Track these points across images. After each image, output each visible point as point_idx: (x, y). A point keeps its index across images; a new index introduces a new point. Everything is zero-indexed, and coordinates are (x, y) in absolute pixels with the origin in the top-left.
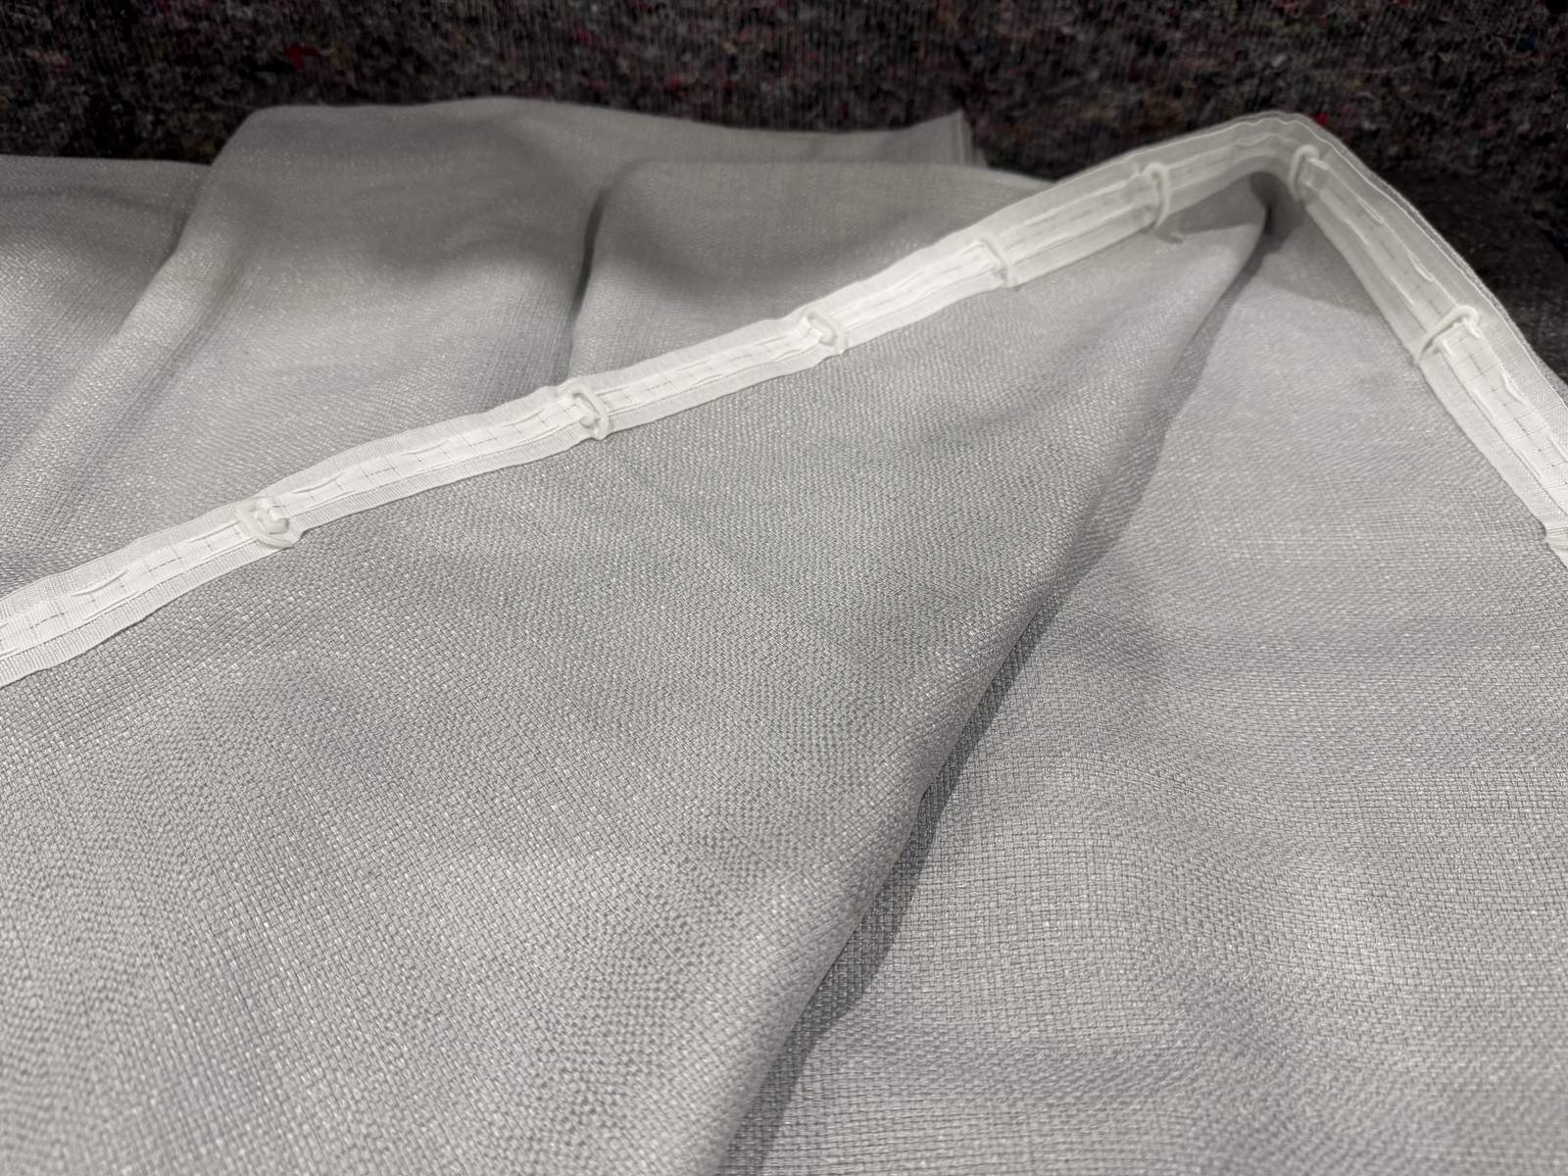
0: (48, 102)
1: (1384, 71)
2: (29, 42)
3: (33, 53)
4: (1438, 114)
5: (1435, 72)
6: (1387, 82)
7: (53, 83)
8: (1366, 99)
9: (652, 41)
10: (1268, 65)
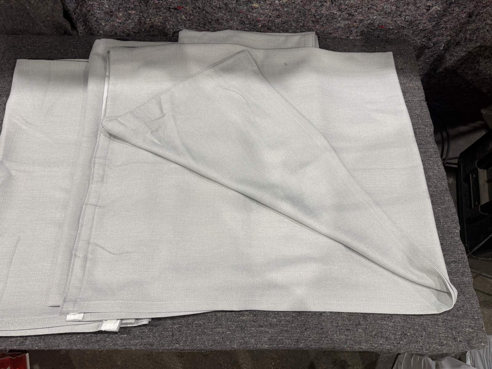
0: (131, 20)
1: (395, 19)
2: (129, 10)
3: (130, 12)
4: (405, 26)
5: (404, 20)
6: (395, 21)
7: (132, 16)
8: (391, 23)
9: (255, 13)
10: (373, 18)
